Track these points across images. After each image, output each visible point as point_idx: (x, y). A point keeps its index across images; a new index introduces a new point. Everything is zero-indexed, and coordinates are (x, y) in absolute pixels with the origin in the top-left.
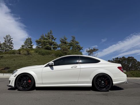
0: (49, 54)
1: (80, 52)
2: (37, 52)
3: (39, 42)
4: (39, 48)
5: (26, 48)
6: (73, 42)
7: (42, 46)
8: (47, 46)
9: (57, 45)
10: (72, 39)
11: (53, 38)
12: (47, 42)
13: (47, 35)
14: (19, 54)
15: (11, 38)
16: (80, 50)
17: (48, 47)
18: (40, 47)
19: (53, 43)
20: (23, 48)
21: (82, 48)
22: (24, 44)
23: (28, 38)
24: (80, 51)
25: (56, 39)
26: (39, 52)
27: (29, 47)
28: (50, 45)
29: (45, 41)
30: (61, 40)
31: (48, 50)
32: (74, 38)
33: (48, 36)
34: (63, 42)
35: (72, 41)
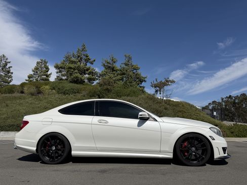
0: (78, 92)
1: (141, 87)
2: (54, 89)
3: (61, 68)
4: (61, 79)
5: (37, 80)
6: (127, 67)
7: (68, 77)
8: (74, 76)
9: (96, 73)
10: (124, 61)
11: (87, 60)
12: (74, 69)
13: (76, 54)
14: (22, 92)
15: (8, 61)
16: (142, 82)
17: (77, 77)
18: (63, 78)
19: (88, 70)
20: (31, 81)
21: (146, 79)
22: (32, 73)
23: (42, 60)
24: (142, 85)
25: (94, 61)
26: (59, 89)
27: (43, 79)
28: (81, 74)
29: (72, 66)
30: (104, 62)
31: (77, 83)
32: (130, 58)
33: (79, 56)
34: (109, 67)
35: (126, 65)
